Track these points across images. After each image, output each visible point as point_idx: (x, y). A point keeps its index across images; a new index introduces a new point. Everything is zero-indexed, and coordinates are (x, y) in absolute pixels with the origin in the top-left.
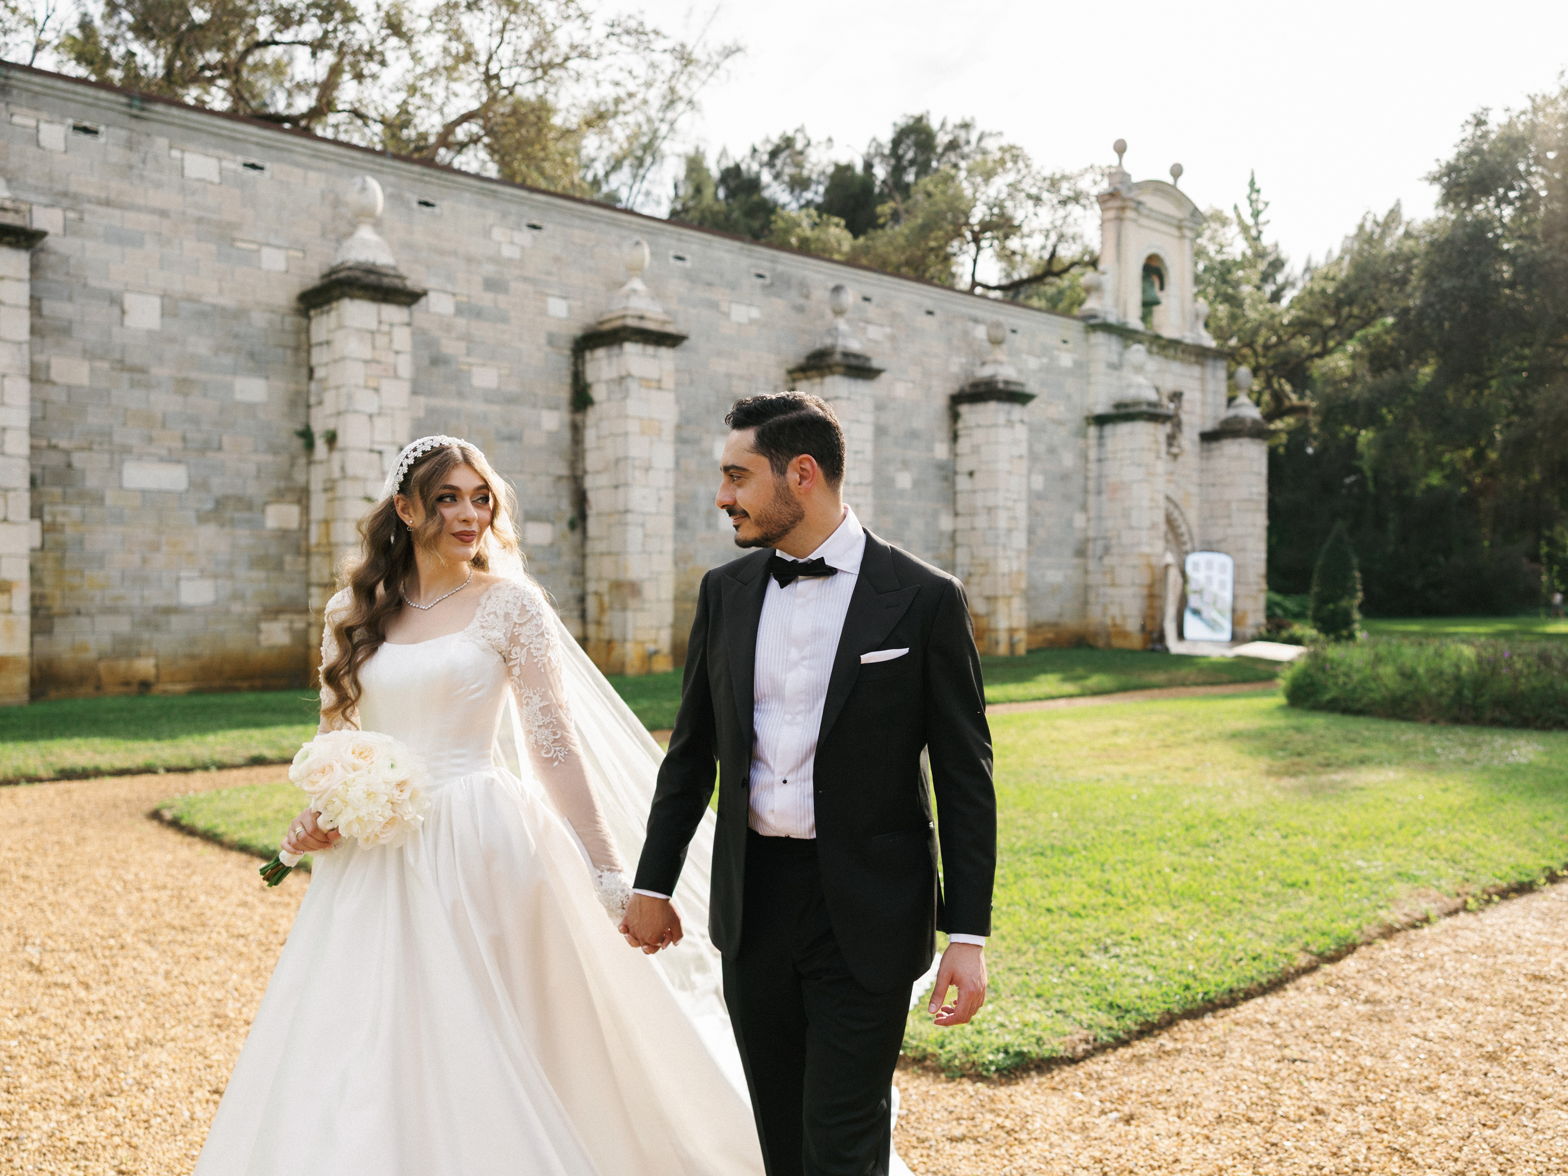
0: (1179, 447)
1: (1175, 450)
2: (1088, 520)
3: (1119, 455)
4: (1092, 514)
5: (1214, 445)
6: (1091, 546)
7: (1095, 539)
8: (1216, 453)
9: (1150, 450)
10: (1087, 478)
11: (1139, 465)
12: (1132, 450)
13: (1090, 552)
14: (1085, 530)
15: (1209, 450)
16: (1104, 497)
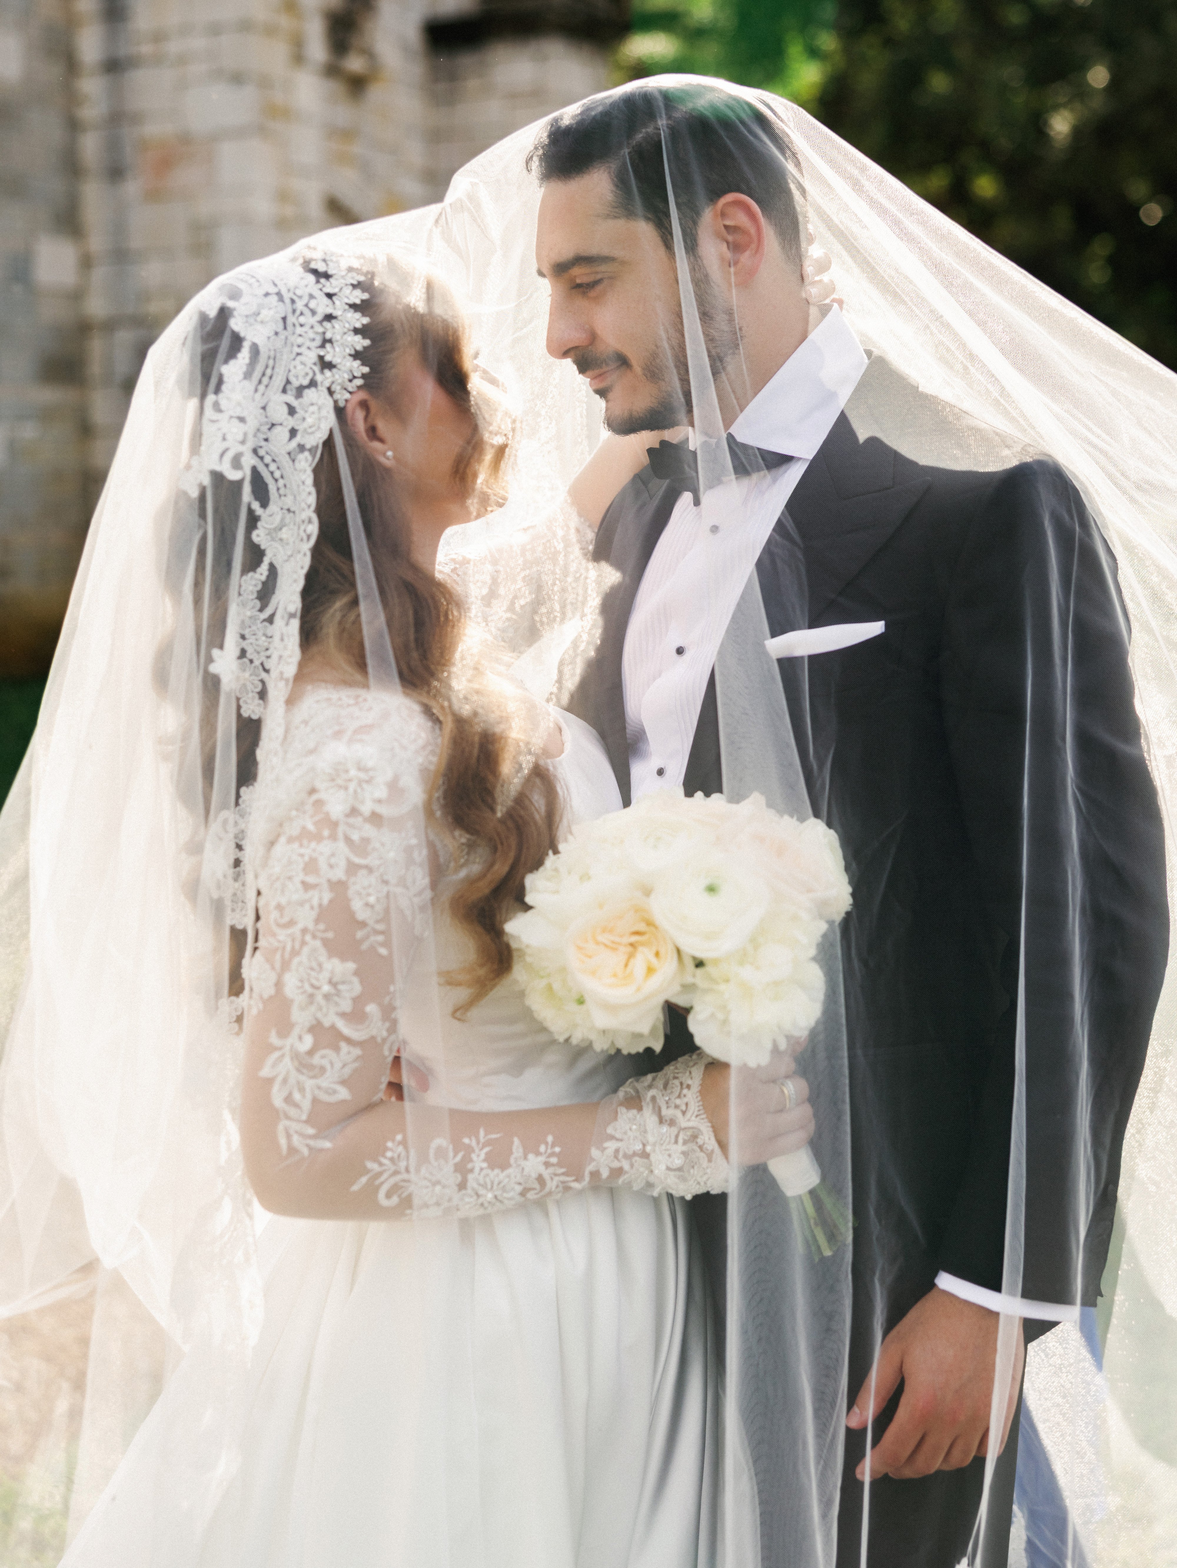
0: (369, 54)
1: (355, 64)
2: (86, 263)
3: (173, 47)
4: (97, 242)
5: (466, 61)
6: (96, 347)
7: (110, 326)
8: (472, 84)
9: (270, 31)
10: (73, 126)
11: (237, 79)
12: (215, 30)
13: (95, 368)
14: (77, 296)
15: (453, 77)
16: (132, 188)
